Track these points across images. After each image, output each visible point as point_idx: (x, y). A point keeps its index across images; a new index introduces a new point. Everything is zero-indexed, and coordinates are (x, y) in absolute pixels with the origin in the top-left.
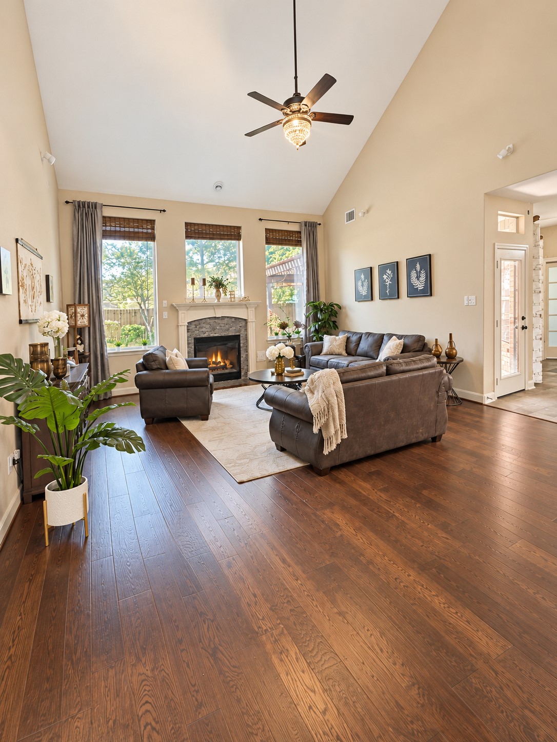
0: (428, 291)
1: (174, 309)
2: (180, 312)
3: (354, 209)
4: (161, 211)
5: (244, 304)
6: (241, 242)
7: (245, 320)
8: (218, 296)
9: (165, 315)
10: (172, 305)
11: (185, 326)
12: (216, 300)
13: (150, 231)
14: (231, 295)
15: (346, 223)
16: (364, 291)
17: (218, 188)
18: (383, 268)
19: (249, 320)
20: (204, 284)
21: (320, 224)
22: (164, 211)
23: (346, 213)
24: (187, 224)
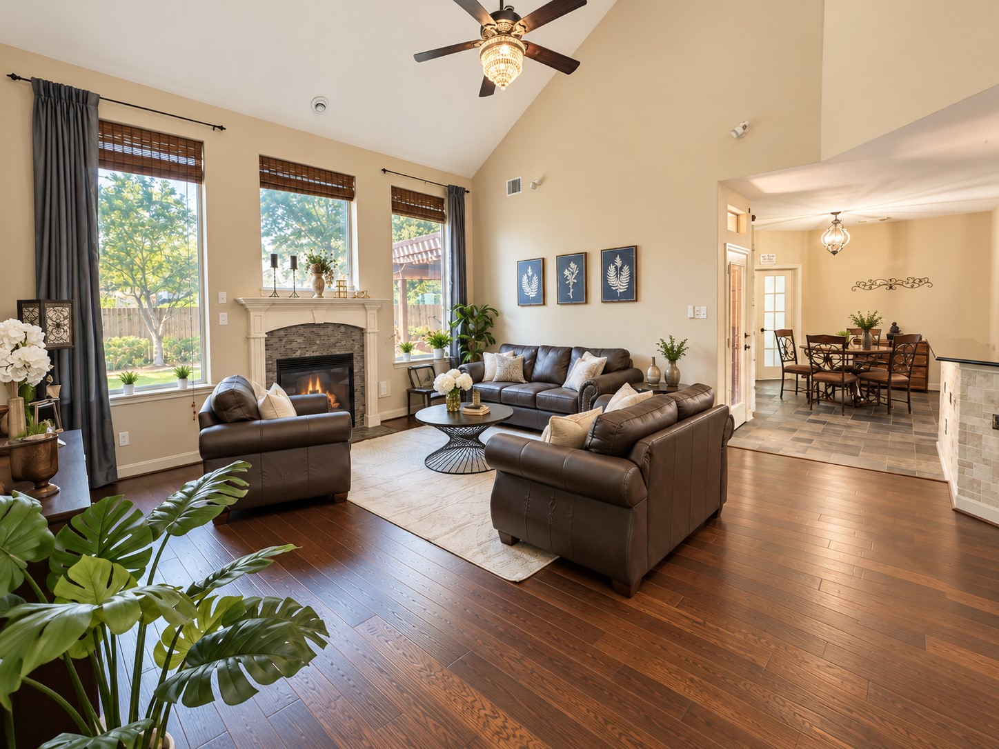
0: (631, 294)
1: (241, 308)
2: (252, 314)
3: (520, 177)
4: (214, 126)
5: (361, 303)
6: (354, 204)
7: (362, 329)
8: (320, 287)
9: (223, 319)
10: (236, 301)
11: (260, 338)
12: (316, 295)
13: (192, 162)
14: (339, 286)
15: (508, 195)
16: (532, 291)
17: (320, 108)
18: (563, 261)
19: (368, 331)
20: (294, 266)
21: (468, 192)
22: (221, 128)
23: (507, 181)
24: (263, 159)
